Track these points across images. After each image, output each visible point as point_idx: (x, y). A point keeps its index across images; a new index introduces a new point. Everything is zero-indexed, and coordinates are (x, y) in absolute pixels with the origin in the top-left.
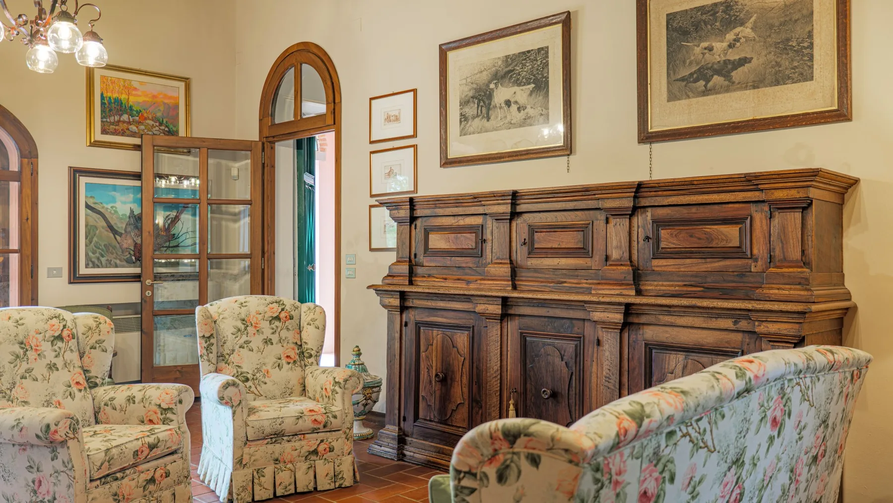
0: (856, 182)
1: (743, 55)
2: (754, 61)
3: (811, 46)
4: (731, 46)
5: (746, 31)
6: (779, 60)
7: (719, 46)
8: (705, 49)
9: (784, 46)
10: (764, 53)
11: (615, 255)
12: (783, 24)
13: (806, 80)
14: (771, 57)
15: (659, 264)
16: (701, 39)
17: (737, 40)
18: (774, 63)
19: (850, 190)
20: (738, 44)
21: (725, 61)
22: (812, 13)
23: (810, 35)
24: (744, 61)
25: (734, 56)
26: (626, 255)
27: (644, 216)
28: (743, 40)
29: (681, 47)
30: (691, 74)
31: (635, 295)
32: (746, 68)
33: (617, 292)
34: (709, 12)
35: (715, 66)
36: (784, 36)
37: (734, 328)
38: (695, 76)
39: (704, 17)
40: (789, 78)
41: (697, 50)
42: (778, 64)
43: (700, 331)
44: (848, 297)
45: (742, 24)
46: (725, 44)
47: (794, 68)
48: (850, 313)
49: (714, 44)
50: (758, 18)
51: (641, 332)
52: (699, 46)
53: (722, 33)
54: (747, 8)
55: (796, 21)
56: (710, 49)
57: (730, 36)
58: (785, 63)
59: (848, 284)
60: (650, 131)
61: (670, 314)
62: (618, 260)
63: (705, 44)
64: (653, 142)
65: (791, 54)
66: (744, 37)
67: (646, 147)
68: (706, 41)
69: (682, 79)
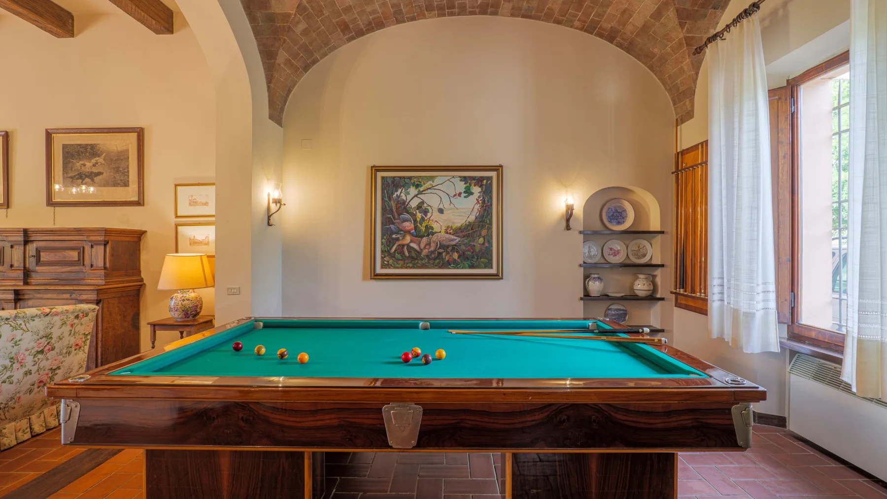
0: (145, 232)
1: (99, 171)
2: (104, 174)
3: (128, 171)
4: (94, 165)
5: (100, 160)
6: (115, 175)
7: (88, 164)
8: (82, 164)
9: (117, 170)
10: (109, 171)
11: (16, 264)
12: (117, 160)
13: (126, 186)
14: (112, 174)
15: (38, 268)
16: (80, 160)
17: (97, 163)
18: (113, 177)
19: (143, 235)
20: (97, 165)
21: (91, 172)
22: (128, 158)
23: (128, 167)
24: (99, 174)
25: (95, 170)
26: (22, 265)
27: (32, 245)
28: (99, 164)
29: (69, 162)
30: (75, 176)
31: (23, 285)
32: (100, 177)
33: (14, 284)
34: (84, 147)
35: (86, 174)
36: (117, 165)
37: (70, 298)
38: (77, 177)
39: (81, 149)
40: (119, 184)
41: (78, 164)
42: (115, 178)
43: (55, 301)
44: (142, 280)
45: (99, 156)
46: (91, 164)
47: (121, 180)
48: (143, 287)
49: (86, 163)
50: (106, 155)
51: (26, 302)
52: (78, 163)
53: (90, 159)
54: (101, 149)
55: (122, 160)
56: (84, 165)
57: (94, 161)
58: (118, 178)
59: (143, 275)
60: (53, 200)
61: (39, 293)
62: (17, 267)
63: (82, 162)
64: (56, 206)
65: (120, 174)
66: (100, 162)
67: (52, 209)
68: (82, 161)
69: (71, 177)
